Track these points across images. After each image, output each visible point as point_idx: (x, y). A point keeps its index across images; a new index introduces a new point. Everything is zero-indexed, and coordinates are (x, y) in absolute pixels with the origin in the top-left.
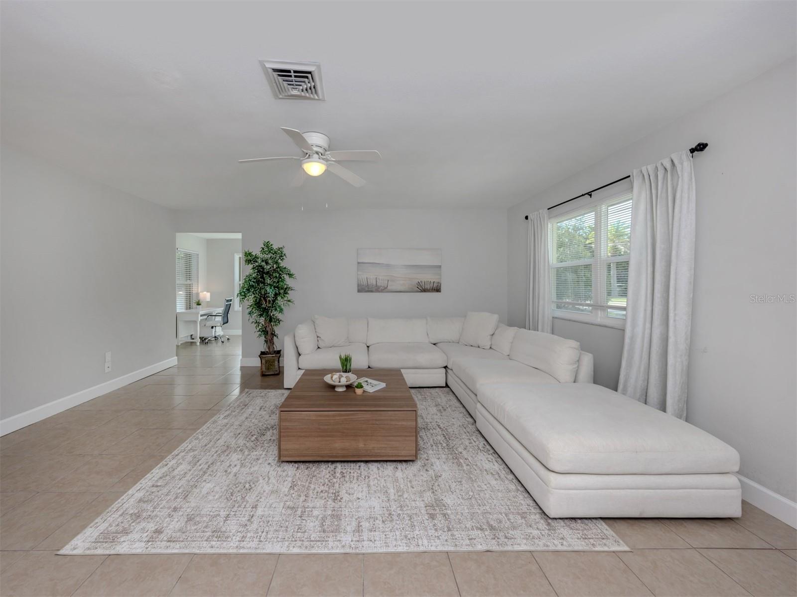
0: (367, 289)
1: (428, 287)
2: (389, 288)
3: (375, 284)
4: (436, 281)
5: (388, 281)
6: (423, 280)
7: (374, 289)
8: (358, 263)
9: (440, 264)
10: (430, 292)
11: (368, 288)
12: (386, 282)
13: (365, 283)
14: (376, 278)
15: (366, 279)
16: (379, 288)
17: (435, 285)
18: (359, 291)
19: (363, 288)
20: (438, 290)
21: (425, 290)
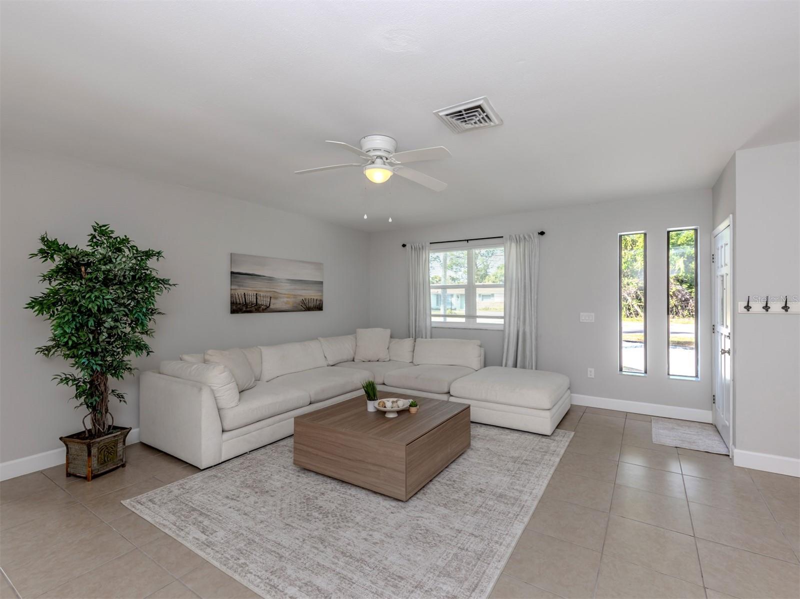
0: (244, 309)
1: (311, 305)
2: (272, 307)
3: (255, 302)
5: (271, 297)
6: (307, 297)
7: (253, 309)
8: (232, 273)
9: (322, 280)
10: (314, 310)
11: (247, 308)
12: (269, 300)
13: (242, 301)
14: (256, 294)
15: (243, 296)
16: (260, 307)
17: (318, 302)
19: (239, 307)
20: (319, 308)
21: (309, 309)
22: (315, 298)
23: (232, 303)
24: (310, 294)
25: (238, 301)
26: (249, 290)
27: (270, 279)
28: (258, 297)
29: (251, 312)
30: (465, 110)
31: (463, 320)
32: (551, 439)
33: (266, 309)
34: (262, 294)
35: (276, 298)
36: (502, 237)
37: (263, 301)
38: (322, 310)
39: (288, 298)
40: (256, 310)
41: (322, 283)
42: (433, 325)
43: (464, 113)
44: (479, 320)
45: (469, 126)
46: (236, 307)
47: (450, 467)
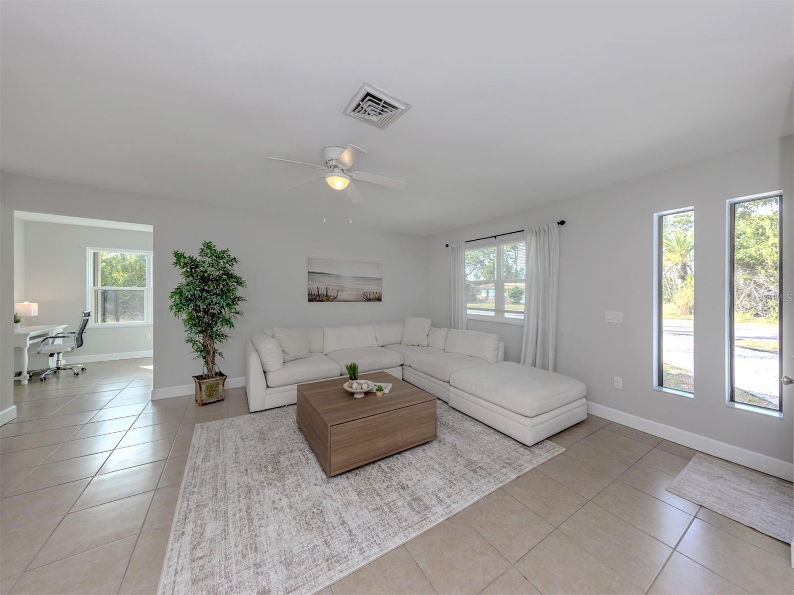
0: (318, 299)
1: (372, 297)
2: (338, 298)
3: (326, 294)
5: (338, 291)
7: (324, 299)
8: (309, 272)
9: (381, 277)
10: (373, 301)
11: (319, 298)
12: (336, 292)
13: (316, 293)
14: (327, 288)
16: (329, 298)
17: (377, 295)
18: (310, 300)
19: (314, 298)
20: (379, 299)
21: (369, 300)
22: (375, 291)
23: (309, 295)
24: (371, 288)
25: (313, 292)
26: (321, 285)
27: (338, 276)
28: (328, 290)
29: (322, 301)
31: (493, 314)
32: (530, 451)
33: (335, 299)
34: (331, 288)
35: (342, 291)
36: (523, 231)
37: (331, 293)
38: (381, 301)
39: (352, 291)
40: (326, 299)
41: (380, 279)
42: (469, 317)
44: (507, 315)
46: (312, 297)
47: (403, 454)
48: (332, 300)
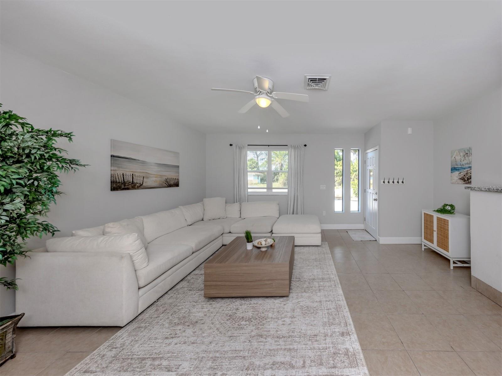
0: (123, 187)
1: (172, 183)
2: (144, 185)
3: (132, 181)
4: (176, 178)
5: (144, 177)
6: (169, 177)
7: (130, 186)
8: (112, 156)
9: (178, 165)
10: (173, 187)
11: (125, 186)
12: (142, 179)
13: (121, 180)
14: (133, 174)
15: (122, 176)
16: (135, 185)
17: (176, 181)
19: (118, 186)
20: (177, 185)
21: (170, 186)
22: (174, 178)
23: (112, 182)
24: (170, 175)
25: (117, 180)
27: (143, 163)
28: (134, 177)
29: (128, 189)
30: (319, 79)
31: (265, 190)
32: (321, 247)
33: (140, 186)
34: (137, 174)
35: (147, 178)
36: (287, 145)
37: (137, 180)
38: (179, 186)
39: (156, 177)
40: (132, 187)
41: (178, 167)
42: (249, 194)
43: (317, 80)
44: (274, 190)
45: (317, 87)
46: (116, 185)
48: (138, 188)
